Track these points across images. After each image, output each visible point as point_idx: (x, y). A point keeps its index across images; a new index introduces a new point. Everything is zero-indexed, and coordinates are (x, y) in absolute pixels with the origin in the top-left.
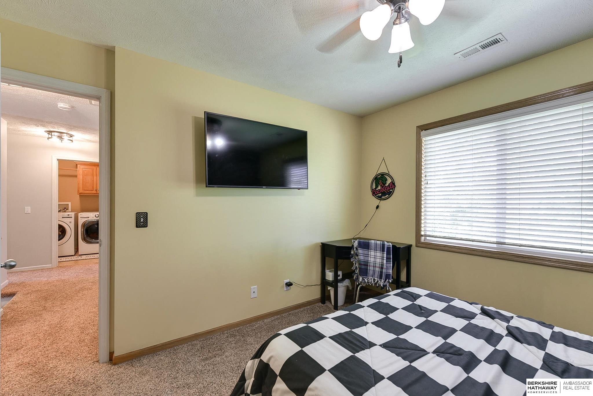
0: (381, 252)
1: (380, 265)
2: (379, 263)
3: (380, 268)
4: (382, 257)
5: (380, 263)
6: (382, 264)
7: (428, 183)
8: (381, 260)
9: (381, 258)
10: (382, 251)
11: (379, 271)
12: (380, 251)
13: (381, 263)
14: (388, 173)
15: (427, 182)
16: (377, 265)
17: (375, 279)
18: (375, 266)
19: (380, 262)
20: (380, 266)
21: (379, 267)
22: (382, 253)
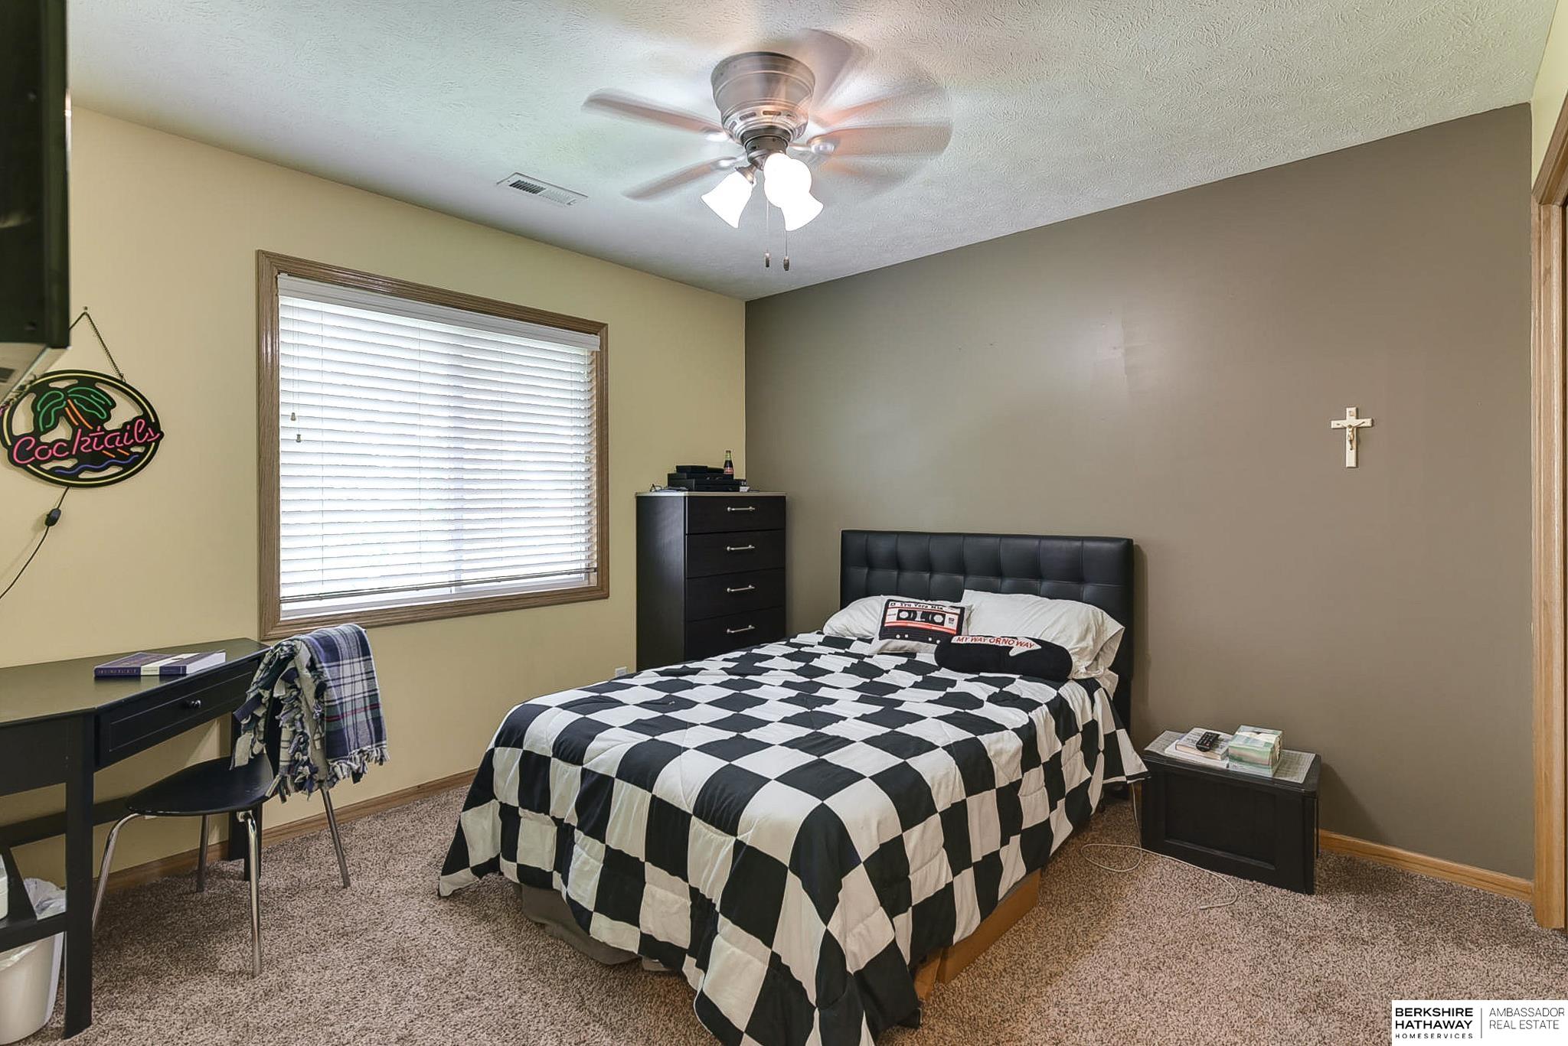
0: (361, 659)
1: (367, 699)
2: (361, 695)
3: (368, 708)
4: (366, 673)
5: (366, 694)
6: (373, 693)
7: (302, 438)
8: (365, 685)
9: (364, 677)
10: (363, 656)
11: (368, 721)
12: (359, 657)
13: (369, 691)
14: (119, 378)
15: (299, 436)
16: (360, 704)
17: (364, 749)
18: (355, 710)
19: (364, 693)
20: (368, 704)
21: (365, 707)
22: (364, 660)
